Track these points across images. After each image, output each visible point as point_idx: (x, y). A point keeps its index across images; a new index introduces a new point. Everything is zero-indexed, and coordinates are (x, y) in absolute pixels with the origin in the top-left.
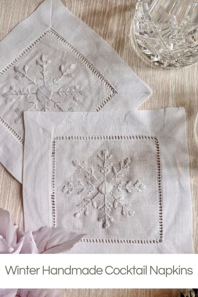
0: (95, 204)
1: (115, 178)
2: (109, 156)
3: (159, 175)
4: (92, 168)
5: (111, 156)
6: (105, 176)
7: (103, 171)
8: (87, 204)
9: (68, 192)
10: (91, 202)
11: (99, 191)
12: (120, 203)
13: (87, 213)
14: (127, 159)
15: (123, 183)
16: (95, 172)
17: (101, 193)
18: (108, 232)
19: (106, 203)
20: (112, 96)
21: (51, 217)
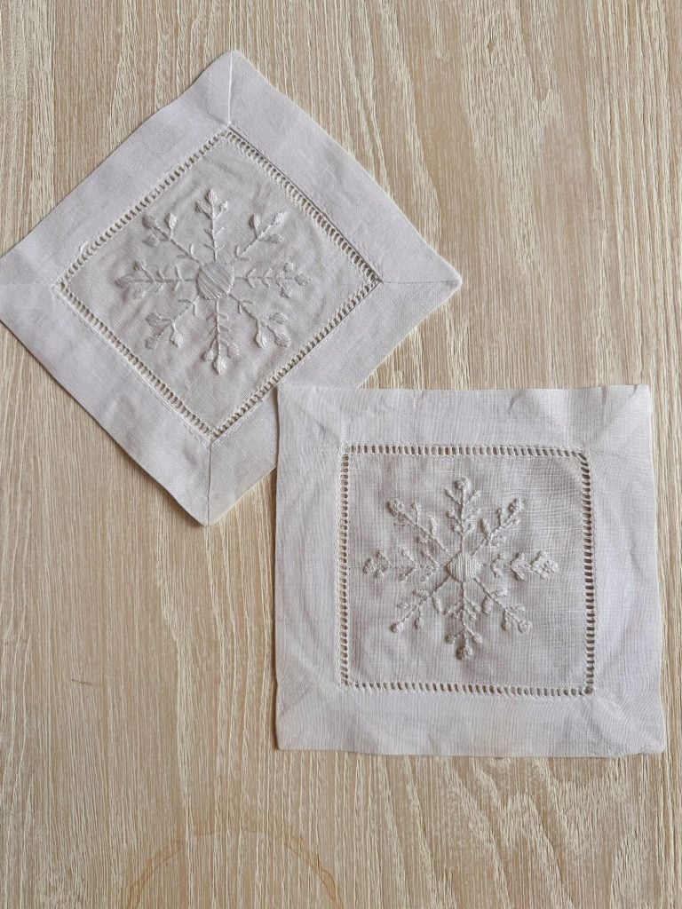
0: (439, 603)
1: (486, 545)
2: (473, 493)
3: (589, 541)
4: (433, 520)
5: (478, 493)
6: (464, 538)
7: (457, 528)
8: (420, 604)
9: (376, 575)
10: (429, 599)
11: (448, 572)
12: (497, 603)
13: (422, 622)
14: (515, 501)
15: (506, 556)
16: (440, 530)
17: (455, 579)
18: (469, 669)
19: (465, 602)
20: (371, 288)
21: (338, 630)
